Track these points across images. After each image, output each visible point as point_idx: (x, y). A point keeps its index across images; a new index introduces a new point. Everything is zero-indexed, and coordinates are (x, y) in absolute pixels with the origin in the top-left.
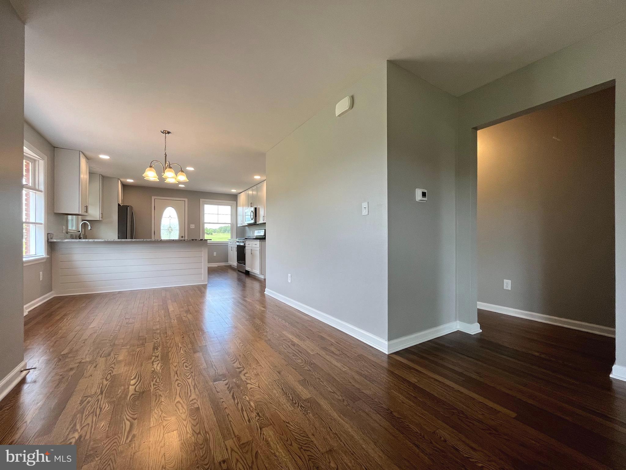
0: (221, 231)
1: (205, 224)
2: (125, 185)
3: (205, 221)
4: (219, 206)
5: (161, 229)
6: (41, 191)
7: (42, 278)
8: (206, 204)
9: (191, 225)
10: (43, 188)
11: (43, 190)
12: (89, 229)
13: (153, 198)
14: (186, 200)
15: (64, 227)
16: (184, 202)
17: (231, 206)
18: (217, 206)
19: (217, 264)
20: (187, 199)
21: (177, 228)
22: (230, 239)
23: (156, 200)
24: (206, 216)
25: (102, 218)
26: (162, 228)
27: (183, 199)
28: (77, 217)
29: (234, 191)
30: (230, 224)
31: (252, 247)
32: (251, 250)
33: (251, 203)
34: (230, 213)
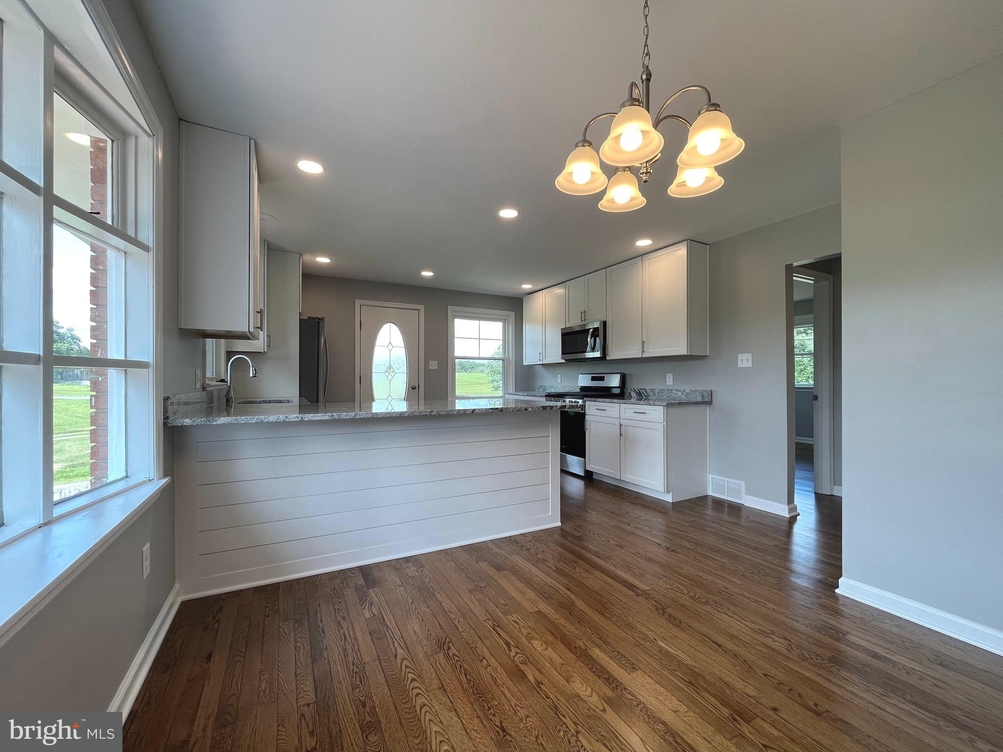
1: (456, 360)
2: (309, 272)
3: (457, 354)
4: (482, 323)
5: (373, 371)
6: (146, 248)
7: (149, 569)
8: (458, 318)
9: (430, 362)
10: (151, 238)
11: (151, 245)
12: (251, 375)
13: (358, 303)
14: (422, 308)
15: (198, 372)
16: (417, 313)
17: (504, 321)
18: (476, 322)
20: (424, 306)
21: (404, 369)
23: (363, 309)
24: (457, 342)
25: (269, 346)
27: (416, 307)
28: (216, 341)
29: (527, 287)
30: (503, 360)
31: (620, 418)
32: (621, 425)
33: (585, 312)
34: (500, 336)
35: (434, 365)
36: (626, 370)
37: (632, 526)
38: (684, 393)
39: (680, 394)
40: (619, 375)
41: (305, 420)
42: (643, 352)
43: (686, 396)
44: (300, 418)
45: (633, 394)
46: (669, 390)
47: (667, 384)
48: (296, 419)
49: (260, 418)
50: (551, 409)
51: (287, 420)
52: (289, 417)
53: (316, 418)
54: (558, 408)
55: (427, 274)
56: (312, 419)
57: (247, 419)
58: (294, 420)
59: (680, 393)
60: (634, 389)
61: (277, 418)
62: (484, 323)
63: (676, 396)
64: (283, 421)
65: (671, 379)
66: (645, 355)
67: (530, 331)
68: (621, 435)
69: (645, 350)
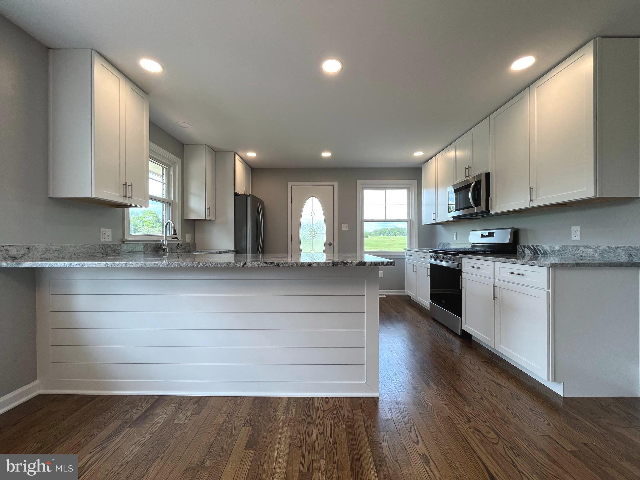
0: (376, 234)
1: (365, 222)
2: (255, 169)
3: (366, 217)
8: (366, 189)
9: (342, 224)
13: (289, 184)
14: (336, 184)
15: (106, 230)
16: (332, 187)
17: (408, 188)
19: (384, 292)
20: (337, 182)
21: (324, 231)
22: (406, 248)
23: (294, 188)
24: (366, 208)
26: (302, 230)
27: (332, 183)
29: (419, 154)
30: (408, 222)
31: (494, 278)
32: (494, 286)
33: (469, 167)
34: (405, 201)
35: (345, 227)
36: (518, 224)
37: (472, 424)
38: (598, 250)
39: (590, 252)
40: (510, 230)
41: (84, 267)
42: (531, 200)
43: (599, 255)
44: (81, 265)
45: (527, 251)
46: (574, 247)
47: (572, 239)
48: (78, 266)
49: (51, 264)
50: (344, 266)
51: (71, 266)
52: (73, 264)
53: (94, 266)
54: (354, 265)
55: (326, 154)
56: (90, 266)
57: (42, 264)
58: (76, 266)
59: (592, 250)
60: (528, 245)
61: (63, 264)
62: (390, 192)
63: (584, 255)
64: (69, 267)
65: (579, 233)
66: (534, 204)
67: (428, 195)
68: (494, 298)
69: (534, 198)
